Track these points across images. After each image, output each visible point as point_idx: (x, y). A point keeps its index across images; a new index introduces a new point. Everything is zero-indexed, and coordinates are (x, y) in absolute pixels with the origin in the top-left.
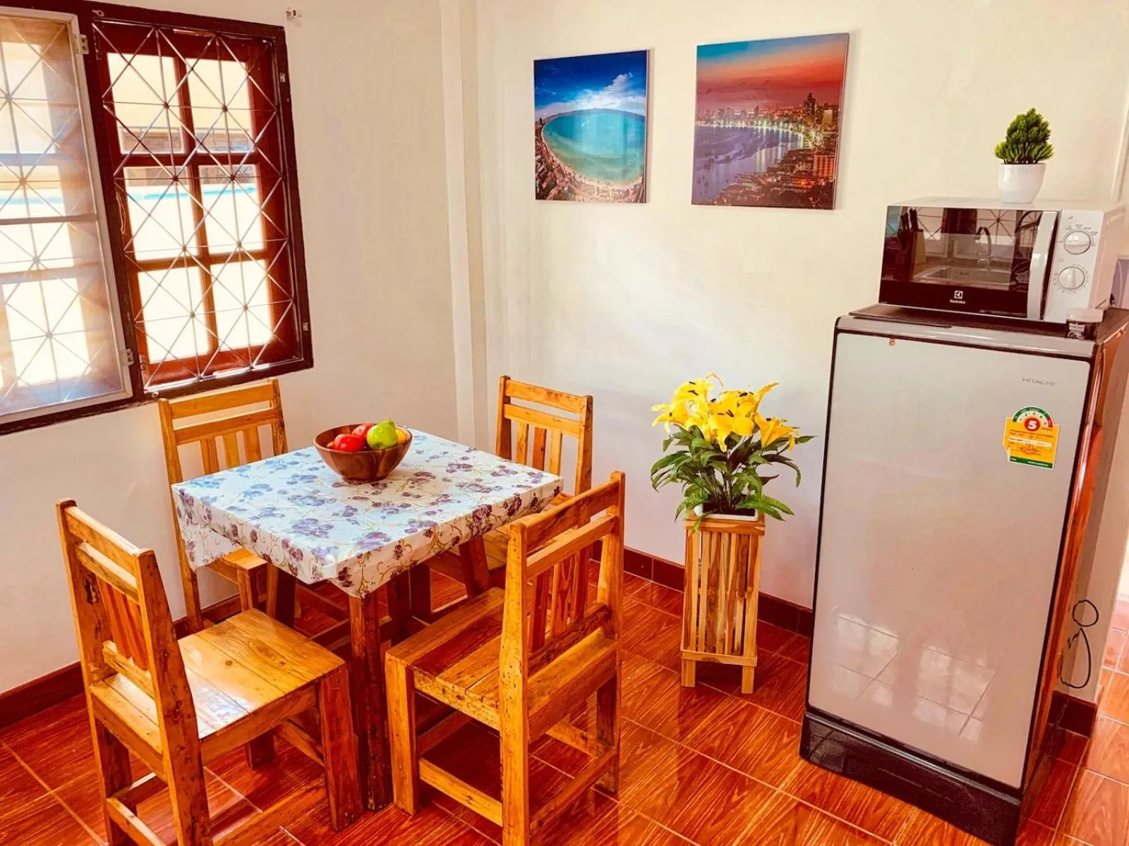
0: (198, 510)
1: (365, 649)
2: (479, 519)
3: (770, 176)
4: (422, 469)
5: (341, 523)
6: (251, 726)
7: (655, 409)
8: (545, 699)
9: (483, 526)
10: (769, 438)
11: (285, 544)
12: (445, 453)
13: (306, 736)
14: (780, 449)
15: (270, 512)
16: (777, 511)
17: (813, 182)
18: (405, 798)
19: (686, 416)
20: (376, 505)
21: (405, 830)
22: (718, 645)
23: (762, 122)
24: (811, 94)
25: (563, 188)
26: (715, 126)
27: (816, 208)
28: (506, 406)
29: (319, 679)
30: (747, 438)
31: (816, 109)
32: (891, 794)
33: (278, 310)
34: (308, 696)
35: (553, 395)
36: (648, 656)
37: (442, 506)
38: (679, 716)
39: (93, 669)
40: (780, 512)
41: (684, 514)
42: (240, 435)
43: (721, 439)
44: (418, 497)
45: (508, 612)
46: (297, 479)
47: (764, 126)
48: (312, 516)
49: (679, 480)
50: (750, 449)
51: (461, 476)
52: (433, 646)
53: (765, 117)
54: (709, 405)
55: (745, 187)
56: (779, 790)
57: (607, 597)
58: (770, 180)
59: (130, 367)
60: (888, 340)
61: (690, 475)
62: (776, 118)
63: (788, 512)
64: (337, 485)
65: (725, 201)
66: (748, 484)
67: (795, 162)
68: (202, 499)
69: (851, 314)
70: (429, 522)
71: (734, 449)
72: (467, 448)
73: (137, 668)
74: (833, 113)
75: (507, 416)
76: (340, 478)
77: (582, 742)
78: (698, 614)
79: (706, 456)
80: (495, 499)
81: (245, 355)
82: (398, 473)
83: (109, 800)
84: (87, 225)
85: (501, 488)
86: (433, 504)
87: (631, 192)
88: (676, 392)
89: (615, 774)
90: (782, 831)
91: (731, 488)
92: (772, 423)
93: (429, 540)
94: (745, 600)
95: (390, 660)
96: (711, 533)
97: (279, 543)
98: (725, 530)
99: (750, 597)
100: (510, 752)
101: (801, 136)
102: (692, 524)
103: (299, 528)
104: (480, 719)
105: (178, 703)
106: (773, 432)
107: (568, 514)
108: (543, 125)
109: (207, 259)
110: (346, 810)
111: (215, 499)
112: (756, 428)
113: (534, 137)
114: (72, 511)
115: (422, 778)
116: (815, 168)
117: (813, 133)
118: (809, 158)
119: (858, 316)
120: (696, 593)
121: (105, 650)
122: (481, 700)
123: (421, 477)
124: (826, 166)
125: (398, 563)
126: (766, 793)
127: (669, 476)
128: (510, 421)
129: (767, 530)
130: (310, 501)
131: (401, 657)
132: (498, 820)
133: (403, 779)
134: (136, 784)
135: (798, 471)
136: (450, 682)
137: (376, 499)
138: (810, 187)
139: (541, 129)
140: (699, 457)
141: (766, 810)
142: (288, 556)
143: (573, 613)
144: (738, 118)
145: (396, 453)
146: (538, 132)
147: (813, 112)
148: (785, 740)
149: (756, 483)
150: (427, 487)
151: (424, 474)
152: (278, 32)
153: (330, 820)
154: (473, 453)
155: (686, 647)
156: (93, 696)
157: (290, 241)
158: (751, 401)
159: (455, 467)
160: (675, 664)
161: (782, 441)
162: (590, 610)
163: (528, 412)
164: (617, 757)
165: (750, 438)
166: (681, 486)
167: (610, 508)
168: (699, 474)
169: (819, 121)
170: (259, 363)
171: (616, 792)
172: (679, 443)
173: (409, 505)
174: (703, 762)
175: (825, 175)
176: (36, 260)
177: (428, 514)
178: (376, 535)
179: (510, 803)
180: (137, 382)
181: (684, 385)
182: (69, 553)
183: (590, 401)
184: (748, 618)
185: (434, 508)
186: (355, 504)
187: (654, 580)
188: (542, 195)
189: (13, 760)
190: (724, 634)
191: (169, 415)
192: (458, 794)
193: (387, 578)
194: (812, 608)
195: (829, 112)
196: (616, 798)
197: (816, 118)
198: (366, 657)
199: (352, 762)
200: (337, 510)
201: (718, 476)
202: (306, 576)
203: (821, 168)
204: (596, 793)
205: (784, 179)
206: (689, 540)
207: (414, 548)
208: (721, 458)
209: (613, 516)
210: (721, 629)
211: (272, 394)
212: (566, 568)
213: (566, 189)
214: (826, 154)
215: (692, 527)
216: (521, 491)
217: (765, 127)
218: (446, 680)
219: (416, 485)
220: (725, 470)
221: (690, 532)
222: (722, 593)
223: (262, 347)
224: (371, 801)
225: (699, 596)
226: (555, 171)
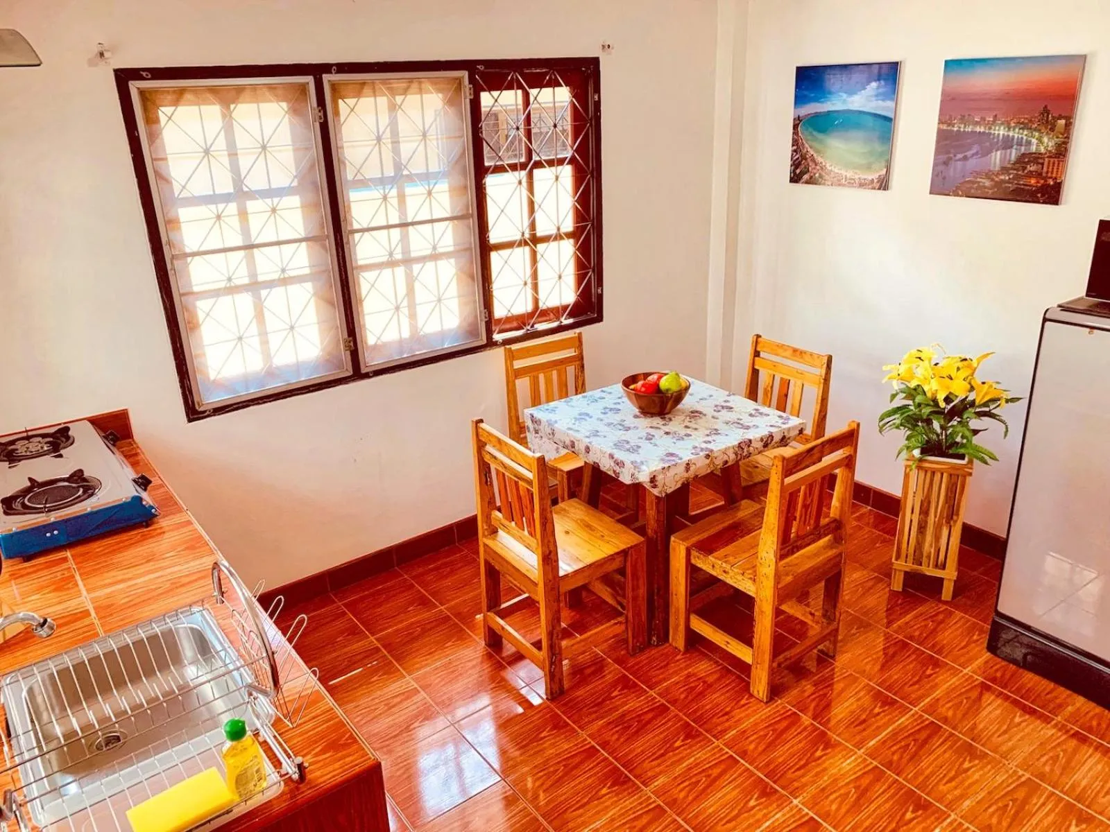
0: (544, 429)
1: (656, 532)
2: (743, 449)
3: (1003, 174)
4: (695, 409)
5: (645, 445)
6: (586, 574)
7: (884, 368)
8: (789, 579)
9: (744, 454)
10: (983, 397)
11: (611, 456)
12: (711, 396)
13: (609, 589)
14: (992, 407)
15: (596, 433)
16: (985, 457)
17: (1042, 182)
18: (678, 640)
19: (912, 377)
20: (667, 433)
21: (678, 661)
22: (924, 560)
23: (1000, 128)
24: (1046, 107)
25: (815, 174)
26: (955, 129)
27: (1043, 203)
28: (756, 358)
29: (628, 548)
30: (964, 397)
31: (1050, 119)
32: (1063, 685)
33: (580, 278)
34: (620, 559)
35: (798, 353)
36: (864, 566)
37: (714, 437)
38: (887, 610)
39: (485, 527)
40: (987, 458)
41: (904, 455)
42: (555, 373)
43: (941, 397)
44: (696, 429)
45: (768, 515)
46: (607, 410)
47: (1001, 131)
48: (624, 438)
49: (902, 428)
50: (966, 405)
51: (725, 415)
52: (705, 535)
53: (1002, 124)
54: (933, 369)
55: (979, 182)
56: (965, 671)
57: (838, 513)
58: (1002, 177)
59: (486, 322)
60: (1088, 330)
61: (912, 424)
62: (1013, 125)
63: (994, 459)
64: (636, 417)
65: (960, 193)
66: (960, 434)
67: (1028, 163)
68: (547, 421)
69: (1059, 306)
70: (707, 448)
71: (952, 405)
72: (727, 393)
73: (517, 528)
74: (1066, 124)
75: (756, 367)
76: (636, 411)
77: (810, 617)
78: (909, 535)
79: (926, 411)
80: (755, 434)
81: (557, 312)
82: (679, 410)
83: (489, 613)
84: (466, 222)
85: (757, 427)
86: (708, 435)
87: (876, 181)
88: (905, 357)
89: (835, 643)
90: (966, 698)
91: (946, 436)
92: (986, 386)
93: (708, 461)
94: (951, 526)
95: (674, 542)
96: (926, 471)
97: (607, 455)
98: (939, 470)
99: (955, 525)
100: (762, 612)
101: (1034, 141)
102: (910, 463)
103: (618, 445)
104: (740, 588)
105: (550, 552)
106: (986, 394)
107: (816, 450)
108: (801, 121)
109: (536, 240)
110: (638, 641)
111: (556, 422)
112: (972, 389)
113: (791, 130)
114: (482, 425)
115: (691, 627)
116: (1045, 169)
117: (1045, 140)
118: (1041, 161)
119: (1064, 308)
120: (909, 517)
121: (493, 516)
122: (743, 574)
123: (695, 414)
124: (1055, 168)
125: (686, 475)
126: (955, 672)
127: (894, 424)
128: (758, 370)
129: (974, 472)
130: (621, 427)
131: (683, 540)
132: (749, 660)
133: (677, 626)
134: (504, 606)
135: (1007, 426)
136: (720, 560)
137: (667, 429)
138: (1039, 185)
139: (798, 124)
140: (920, 411)
141: (954, 683)
142: (613, 464)
143: (812, 522)
144: (977, 123)
145: (679, 396)
146: (795, 127)
147: (1047, 121)
148: (975, 637)
149: (967, 433)
150: (702, 422)
151: (697, 412)
152: (595, 62)
153: (628, 647)
154: (732, 398)
155: (897, 560)
156: (486, 545)
157: (593, 225)
158: (969, 366)
159: (720, 408)
160: (886, 572)
161: (994, 400)
162: (824, 521)
163: (775, 365)
164: (837, 630)
165: (967, 397)
166: (904, 432)
167: (845, 449)
168: (920, 424)
169: (1052, 130)
170: (565, 319)
171: (834, 656)
172: (904, 398)
173: (691, 435)
174: (905, 645)
175: (1054, 175)
176: (434, 248)
177: (705, 442)
178: (672, 455)
179: (759, 647)
180: (489, 333)
181: (912, 351)
182: (478, 453)
183: (830, 359)
184: (952, 541)
185: (709, 439)
186: (652, 431)
187: (872, 507)
188: (795, 179)
189: (412, 586)
190: (930, 552)
191: (511, 356)
192: (718, 639)
193: (679, 485)
194: (1005, 536)
195: (1062, 122)
196: (834, 660)
197: (1049, 127)
198: (657, 538)
199: (644, 608)
200: (640, 435)
201: (936, 425)
202: (626, 479)
203: (1050, 170)
204: (818, 655)
205: (1017, 177)
206: (907, 476)
207: (698, 466)
208: (939, 412)
209: (848, 454)
210: (928, 547)
211: (577, 343)
212: (811, 490)
213: (817, 175)
214: (1055, 157)
215: (910, 466)
216: (773, 430)
217: (1001, 133)
218: (716, 558)
219: (692, 420)
220: (942, 422)
221: (908, 470)
222: (931, 519)
223: (568, 306)
224: (654, 639)
225: (911, 521)
226: (809, 160)
